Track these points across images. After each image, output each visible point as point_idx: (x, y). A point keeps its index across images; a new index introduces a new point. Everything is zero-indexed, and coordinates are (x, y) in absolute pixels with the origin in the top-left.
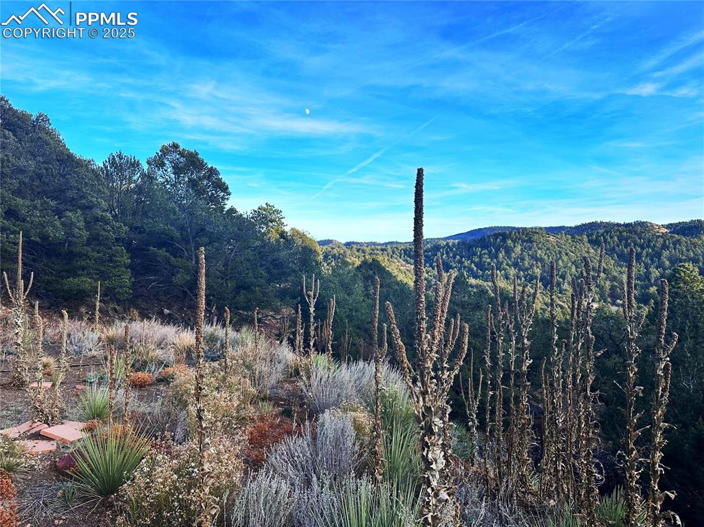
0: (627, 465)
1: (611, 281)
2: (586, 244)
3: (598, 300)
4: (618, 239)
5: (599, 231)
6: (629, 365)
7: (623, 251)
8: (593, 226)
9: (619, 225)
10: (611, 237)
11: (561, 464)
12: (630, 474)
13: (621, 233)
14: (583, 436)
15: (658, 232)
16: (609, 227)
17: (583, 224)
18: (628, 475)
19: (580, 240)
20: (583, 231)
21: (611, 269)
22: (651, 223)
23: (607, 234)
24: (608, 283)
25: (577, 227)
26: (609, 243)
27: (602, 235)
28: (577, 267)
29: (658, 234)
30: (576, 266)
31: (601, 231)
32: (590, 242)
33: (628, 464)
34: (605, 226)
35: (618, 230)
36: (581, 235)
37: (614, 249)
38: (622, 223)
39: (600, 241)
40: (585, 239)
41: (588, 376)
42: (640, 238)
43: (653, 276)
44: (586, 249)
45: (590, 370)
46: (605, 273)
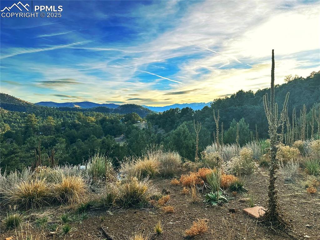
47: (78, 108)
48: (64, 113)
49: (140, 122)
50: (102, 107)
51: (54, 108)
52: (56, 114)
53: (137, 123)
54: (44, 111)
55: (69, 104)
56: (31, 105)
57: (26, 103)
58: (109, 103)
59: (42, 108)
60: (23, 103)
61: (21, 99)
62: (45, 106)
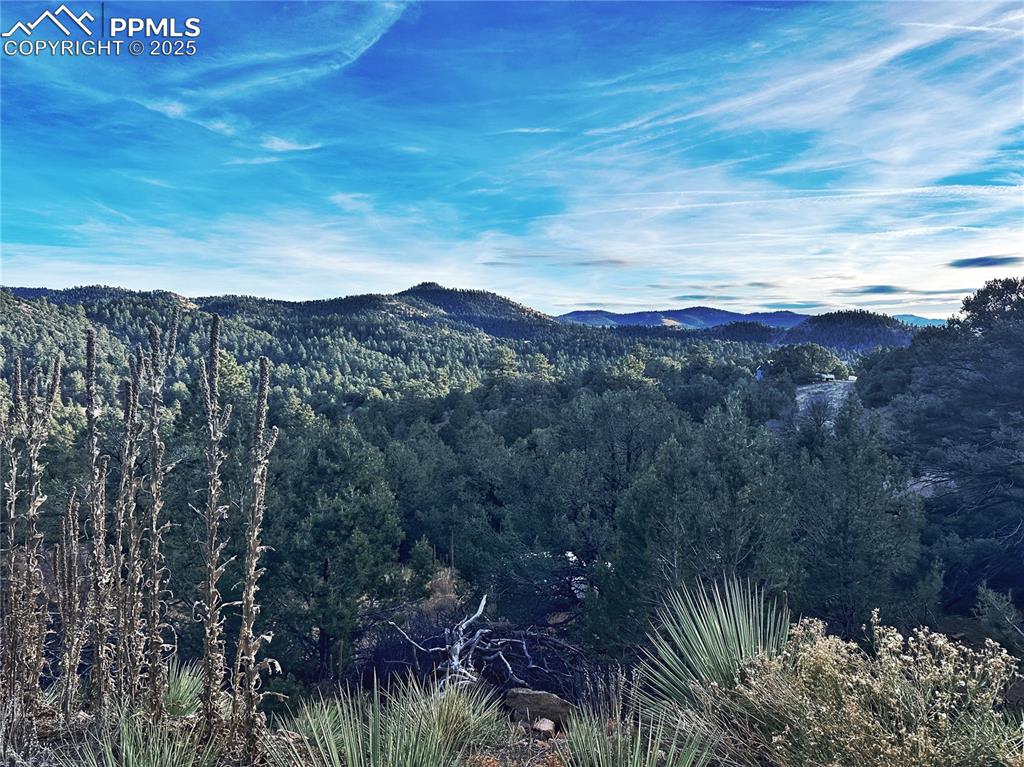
0: (207, 618)
1: (121, 375)
2: (82, 319)
3: (101, 403)
4: (131, 314)
5: (103, 300)
6: (211, 478)
7: (138, 331)
8: (92, 293)
9: (132, 294)
10: (121, 311)
11: (105, 648)
12: (212, 629)
13: (135, 305)
14: (138, 596)
15: (185, 308)
16: (118, 296)
17: (77, 288)
18: (208, 631)
19: (72, 312)
20: (78, 298)
21: (121, 357)
22: (176, 295)
23: (115, 306)
24: (116, 377)
25: (67, 293)
26: (118, 319)
27: (108, 306)
28: (67, 354)
29: (185, 311)
30: (65, 352)
31: (107, 301)
32: (89, 315)
33: (209, 616)
34: (111, 294)
35: (131, 301)
36: (74, 304)
37: (125, 328)
38: (137, 291)
39: (104, 315)
40: (81, 311)
41: (154, 503)
42: (162, 315)
43: (179, 367)
44: (83, 327)
45: (157, 494)
46: (112, 364)
47: (671, 327)
48: (626, 343)
49: (833, 376)
50: (744, 324)
51: (604, 328)
52: (605, 346)
53: (821, 380)
54: (575, 337)
55: (649, 316)
56: (548, 321)
57: (536, 315)
58: (773, 310)
59: (572, 328)
60: (528, 316)
61: (526, 305)
62: (580, 323)
